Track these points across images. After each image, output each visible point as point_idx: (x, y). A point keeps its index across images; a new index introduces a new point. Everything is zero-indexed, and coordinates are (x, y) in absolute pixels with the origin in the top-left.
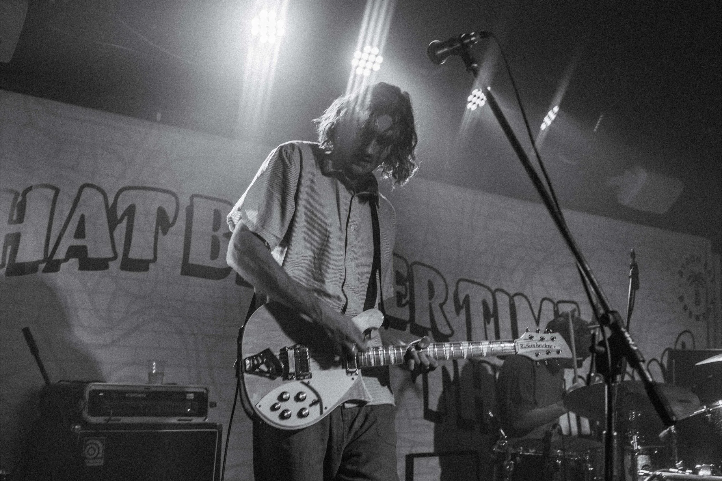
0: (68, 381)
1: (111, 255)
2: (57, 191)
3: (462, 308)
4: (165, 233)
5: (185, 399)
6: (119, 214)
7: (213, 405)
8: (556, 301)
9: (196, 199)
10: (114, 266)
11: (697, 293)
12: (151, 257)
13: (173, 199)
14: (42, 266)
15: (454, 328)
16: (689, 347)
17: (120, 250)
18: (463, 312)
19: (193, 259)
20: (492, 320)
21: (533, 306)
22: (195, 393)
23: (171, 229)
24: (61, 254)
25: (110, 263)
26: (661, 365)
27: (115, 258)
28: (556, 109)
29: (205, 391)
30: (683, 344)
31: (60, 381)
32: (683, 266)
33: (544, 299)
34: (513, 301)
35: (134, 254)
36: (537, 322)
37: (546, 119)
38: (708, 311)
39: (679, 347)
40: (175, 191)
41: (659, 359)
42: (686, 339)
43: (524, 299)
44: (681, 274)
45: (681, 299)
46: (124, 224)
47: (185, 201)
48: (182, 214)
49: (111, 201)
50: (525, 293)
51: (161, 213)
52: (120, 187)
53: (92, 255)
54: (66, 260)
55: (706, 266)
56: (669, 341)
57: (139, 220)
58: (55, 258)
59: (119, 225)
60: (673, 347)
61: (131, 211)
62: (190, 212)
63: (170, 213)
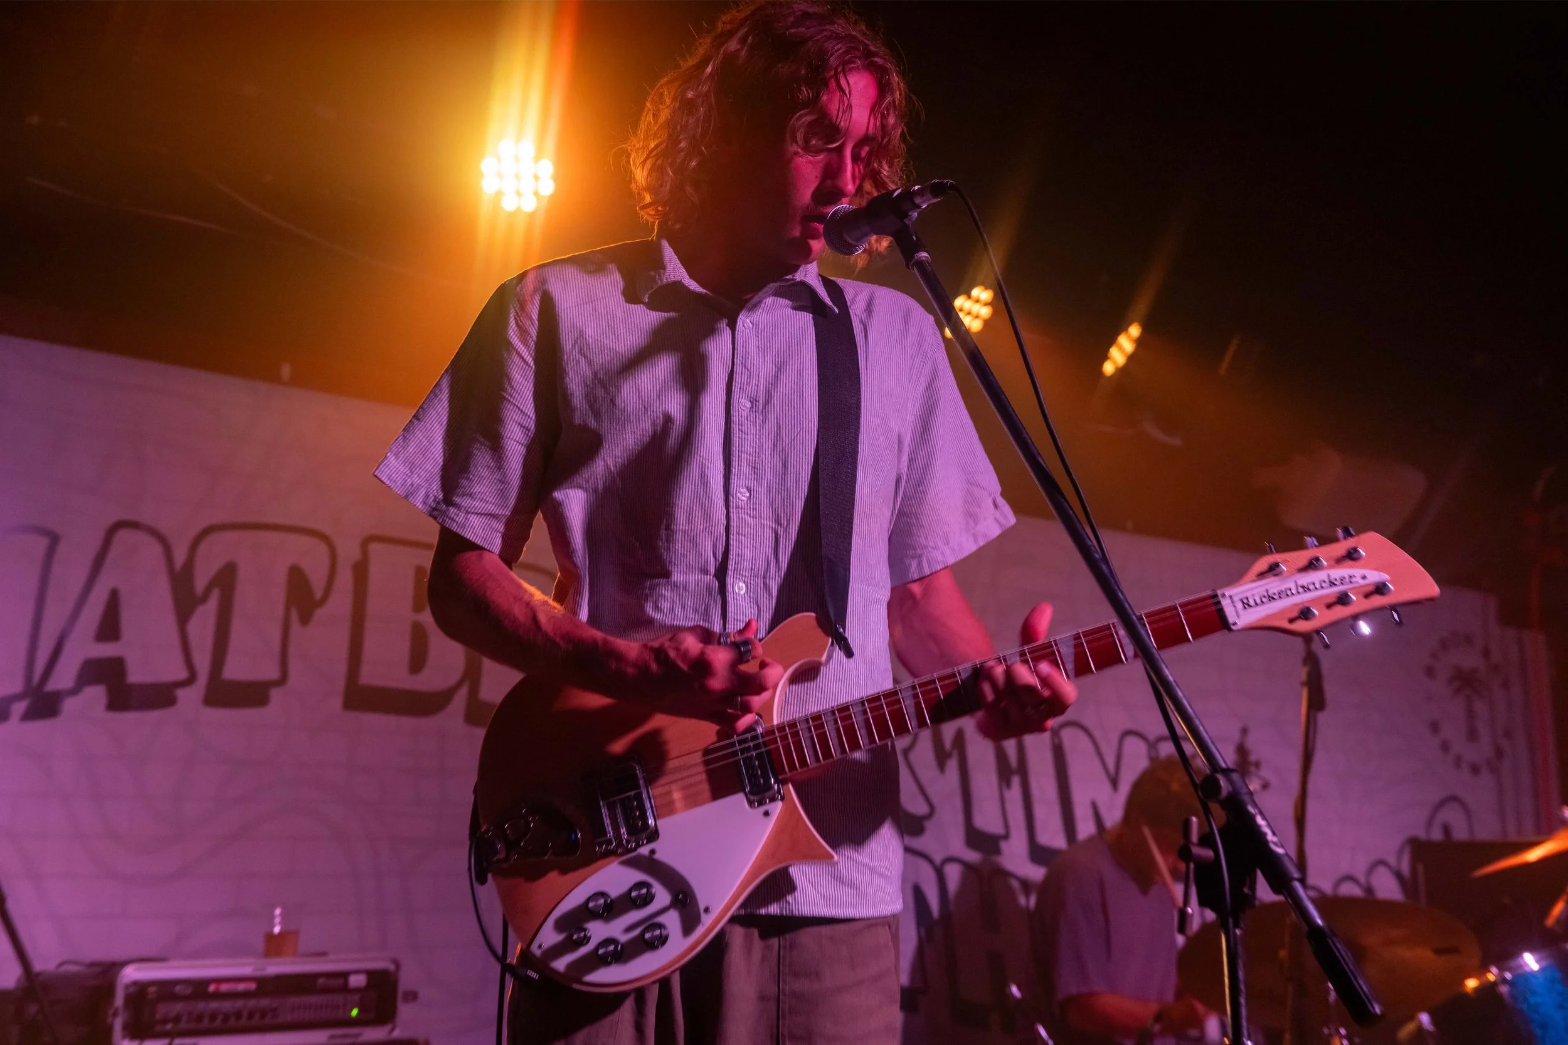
0: (76, 963)
1: (183, 675)
2: (55, 539)
3: (949, 756)
4: (305, 619)
5: (345, 989)
6: (200, 583)
7: (412, 996)
8: (1151, 737)
9: (374, 547)
10: (190, 698)
11: (1470, 714)
12: (273, 674)
13: (323, 548)
14: (19, 708)
15: (935, 800)
16: (1461, 834)
17: (203, 662)
18: (953, 764)
19: (371, 675)
20: (1016, 781)
21: (1104, 748)
22: (370, 974)
23: (319, 613)
24: (64, 677)
25: (181, 693)
26: (1399, 875)
27: (191, 680)
28: (1135, 331)
29: (392, 967)
30: (1446, 829)
31: (60, 965)
32: (1434, 656)
33: (1128, 733)
34: (1059, 738)
35: (235, 670)
36: (1114, 782)
37: (1114, 352)
38: (1499, 753)
39: (1437, 835)
40: (327, 530)
41: (1392, 861)
42: (1453, 816)
43: (1081, 734)
44: (1430, 672)
45: (1435, 727)
46: (211, 606)
47: (348, 552)
48: (345, 579)
49: (180, 557)
50: (1087, 722)
51: (297, 578)
52: (204, 524)
53: (136, 676)
54: (75, 691)
55: (1486, 653)
56: (1414, 823)
57: (246, 595)
58: (51, 686)
59: (201, 609)
60: (1421, 834)
61: (226, 578)
62: (361, 570)
63: (317, 581)
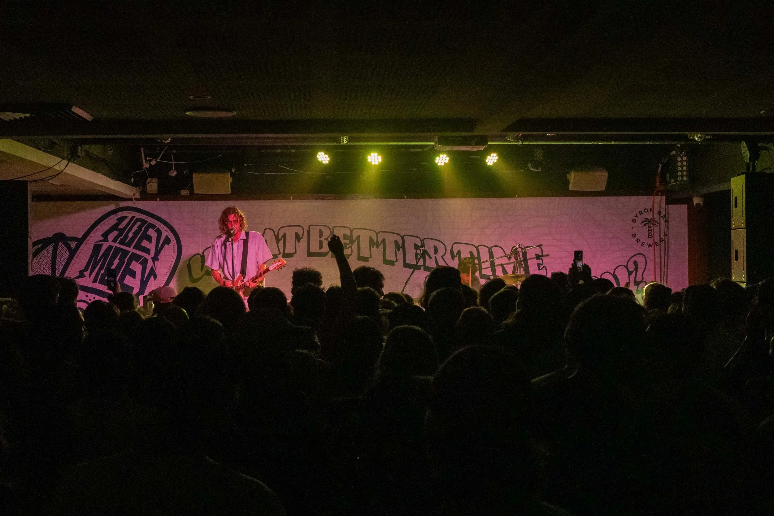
1: (278, 253)
3: (456, 256)
4: (299, 241)
6: (280, 237)
9: (311, 227)
11: (650, 231)
12: (294, 251)
13: (301, 229)
17: (282, 250)
19: (312, 250)
21: (506, 251)
23: (301, 240)
25: (278, 256)
27: (280, 253)
30: (635, 262)
34: (491, 250)
35: (287, 251)
36: (509, 258)
40: (302, 225)
43: (499, 248)
46: (282, 241)
47: (306, 228)
48: (306, 233)
49: (276, 233)
50: (500, 245)
51: (297, 235)
52: (279, 228)
56: (622, 261)
57: (288, 238)
59: (280, 241)
60: (624, 264)
61: (284, 236)
62: (309, 232)
63: (300, 234)
